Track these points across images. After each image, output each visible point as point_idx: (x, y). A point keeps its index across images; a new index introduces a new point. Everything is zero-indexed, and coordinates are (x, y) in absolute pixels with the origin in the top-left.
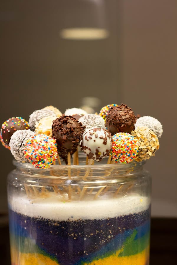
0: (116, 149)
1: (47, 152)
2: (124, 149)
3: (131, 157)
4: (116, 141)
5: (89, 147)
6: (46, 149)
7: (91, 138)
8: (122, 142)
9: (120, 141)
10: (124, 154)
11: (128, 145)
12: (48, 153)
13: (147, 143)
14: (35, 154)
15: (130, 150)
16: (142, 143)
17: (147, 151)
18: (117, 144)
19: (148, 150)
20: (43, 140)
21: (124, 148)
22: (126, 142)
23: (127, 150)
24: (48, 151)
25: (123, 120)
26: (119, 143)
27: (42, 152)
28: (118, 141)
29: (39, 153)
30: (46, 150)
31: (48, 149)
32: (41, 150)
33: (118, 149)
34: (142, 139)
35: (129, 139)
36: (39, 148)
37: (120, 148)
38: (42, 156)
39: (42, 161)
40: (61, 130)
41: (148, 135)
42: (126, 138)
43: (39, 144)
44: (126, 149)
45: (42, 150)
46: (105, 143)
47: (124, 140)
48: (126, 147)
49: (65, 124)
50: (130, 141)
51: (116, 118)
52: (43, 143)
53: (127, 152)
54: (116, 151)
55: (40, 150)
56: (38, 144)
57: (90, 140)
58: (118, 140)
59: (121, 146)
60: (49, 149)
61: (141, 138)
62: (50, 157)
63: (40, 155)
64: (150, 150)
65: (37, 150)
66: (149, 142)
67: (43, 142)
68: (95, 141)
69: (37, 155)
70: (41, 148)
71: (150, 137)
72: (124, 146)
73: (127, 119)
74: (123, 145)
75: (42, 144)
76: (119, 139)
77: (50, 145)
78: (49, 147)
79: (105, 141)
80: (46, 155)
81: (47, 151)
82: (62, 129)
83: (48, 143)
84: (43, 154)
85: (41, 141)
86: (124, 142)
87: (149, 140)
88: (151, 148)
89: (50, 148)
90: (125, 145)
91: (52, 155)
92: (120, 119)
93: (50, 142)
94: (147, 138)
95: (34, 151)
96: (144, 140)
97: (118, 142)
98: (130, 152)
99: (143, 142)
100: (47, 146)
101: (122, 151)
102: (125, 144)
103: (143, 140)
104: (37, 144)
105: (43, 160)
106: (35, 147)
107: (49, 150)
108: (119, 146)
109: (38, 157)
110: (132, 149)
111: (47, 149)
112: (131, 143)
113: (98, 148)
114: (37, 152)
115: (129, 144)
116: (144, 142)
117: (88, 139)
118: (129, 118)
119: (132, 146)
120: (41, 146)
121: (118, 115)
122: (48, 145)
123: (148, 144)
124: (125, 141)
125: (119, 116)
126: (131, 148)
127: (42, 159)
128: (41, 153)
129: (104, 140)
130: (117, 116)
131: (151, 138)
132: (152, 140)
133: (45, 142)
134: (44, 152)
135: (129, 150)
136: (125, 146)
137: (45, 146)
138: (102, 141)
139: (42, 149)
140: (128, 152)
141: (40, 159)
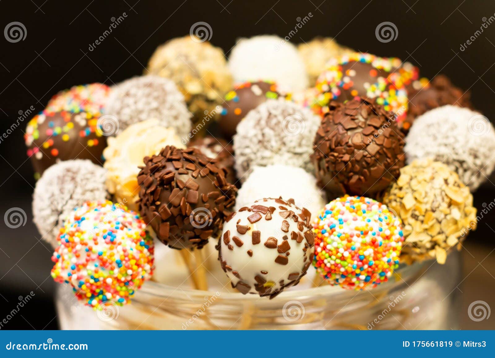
0: (326, 261)
1: (112, 272)
2: (350, 265)
3: (374, 283)
4: (326, 234)
5: (234, 268)
6: (107, 264)
7: (239, 244)
8: (345, 242)
9: (339, 237)
10: (350, 276)
11: (361, 252)
12: (115, 276)
13: (432, 226)
14: (79, 278)
15: (370, 267)
16: (418, 226)
17: (433, 248)
18: (329, 247)
19: (434, 245)
20: (101, 234)
21: (349, 260)
22: (357, 242)
23: (361, 268)
24: (116, 271)
25: (357, 162)
26: (335, 244)
27: (96, 272)
28: (332, 236)
29: (89, 275)
30: (110, 266)
31: (115, 265)
32: (93, 268)
33: (333, 262)
34: (417, 213)
35: (365, 233)
36: (87, 261)
37: (338, 261)
38: (99, 284)
39: (101, 297)
40: (154, 207)
41: (439, 199)
42: (357, 229)
43: (90, 250)
44: (355, 262)
45: (96, 266)
46: (282, 261)
47: (352, 236)
48: (356, 258)
49: (167, 189)
50: (368, 239)
51: (336, 154)
52: (102, 247)
53: (358, 271)
54: (325, 265)
55: (91, 267)
56: (87, 248)
57: (235, 247)
58: (333, 232)
59: (339, 255)
60: (119, 264)
61: (415, 210)
62: (122, 284)
63: (92, 281)
64: (443, 245)
65: (84, 266)
66: (440, 222)
67: (101, 240)
68: (250, 254)
69: (83, 281)
70: (93, 260)
71: (444, 206)
72: (350, 256)
73: (369, 160)
74: (346, 254)
75: (97, 249)
76: (338, 230)
77: (122, 253)
78: (117, 258)
79: (284, 255)
80: (109, 281)
81: (112, 269)
82: (158, 203)
83: (115, 246)
84: (101, 279)
85: (95, 240)
86: (349, 241)
87: (441, 216)
88: (447, 237)
89: (121, 261)
90: (353, 253)
91: (129, 278)
92: (347, 157)
93: (123, 241)
94: (433, 211)
95: (77, 268)
96: (424, 216)
97: (333, 241)
98: (368, 272)
99: (419, 223)
100: (111, 256)
101: (342, 270)
102: (353, 250)
103: (421, 218)
104: (84, 248)
105: (102, 293)
106: (78, 256)
107: (119, 267)
108: (334, 252)
109: (87, 287)
110: (377, 262)
111: (111, 264)
112: (373, 243)
113: (262, 272)
114: (84, 273)
115: (365, 250)
116: (422, 222)
117: (232, 243)
118: (378, 156)
119: (376, 253)
120: (94, 256)
121: (341, 146)
122: (115, 251)
123: (437, 228)
124: (355, 238)
125: (345, 146)
126: (371, 259)
127: (98, 291)
128: (96, 276)
129: (279, 252)
130: (339, 147)
131: (448, 211)
132: (449, 217)
133: (107, 243)
134: (103, 274)
135: (366, 267)
136: (353, 257)
137: (105, 257)
138: (274, 253)
139: (98, 263)
140: (363, 272)
141: (93, 292)
